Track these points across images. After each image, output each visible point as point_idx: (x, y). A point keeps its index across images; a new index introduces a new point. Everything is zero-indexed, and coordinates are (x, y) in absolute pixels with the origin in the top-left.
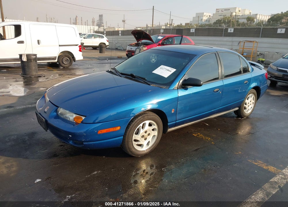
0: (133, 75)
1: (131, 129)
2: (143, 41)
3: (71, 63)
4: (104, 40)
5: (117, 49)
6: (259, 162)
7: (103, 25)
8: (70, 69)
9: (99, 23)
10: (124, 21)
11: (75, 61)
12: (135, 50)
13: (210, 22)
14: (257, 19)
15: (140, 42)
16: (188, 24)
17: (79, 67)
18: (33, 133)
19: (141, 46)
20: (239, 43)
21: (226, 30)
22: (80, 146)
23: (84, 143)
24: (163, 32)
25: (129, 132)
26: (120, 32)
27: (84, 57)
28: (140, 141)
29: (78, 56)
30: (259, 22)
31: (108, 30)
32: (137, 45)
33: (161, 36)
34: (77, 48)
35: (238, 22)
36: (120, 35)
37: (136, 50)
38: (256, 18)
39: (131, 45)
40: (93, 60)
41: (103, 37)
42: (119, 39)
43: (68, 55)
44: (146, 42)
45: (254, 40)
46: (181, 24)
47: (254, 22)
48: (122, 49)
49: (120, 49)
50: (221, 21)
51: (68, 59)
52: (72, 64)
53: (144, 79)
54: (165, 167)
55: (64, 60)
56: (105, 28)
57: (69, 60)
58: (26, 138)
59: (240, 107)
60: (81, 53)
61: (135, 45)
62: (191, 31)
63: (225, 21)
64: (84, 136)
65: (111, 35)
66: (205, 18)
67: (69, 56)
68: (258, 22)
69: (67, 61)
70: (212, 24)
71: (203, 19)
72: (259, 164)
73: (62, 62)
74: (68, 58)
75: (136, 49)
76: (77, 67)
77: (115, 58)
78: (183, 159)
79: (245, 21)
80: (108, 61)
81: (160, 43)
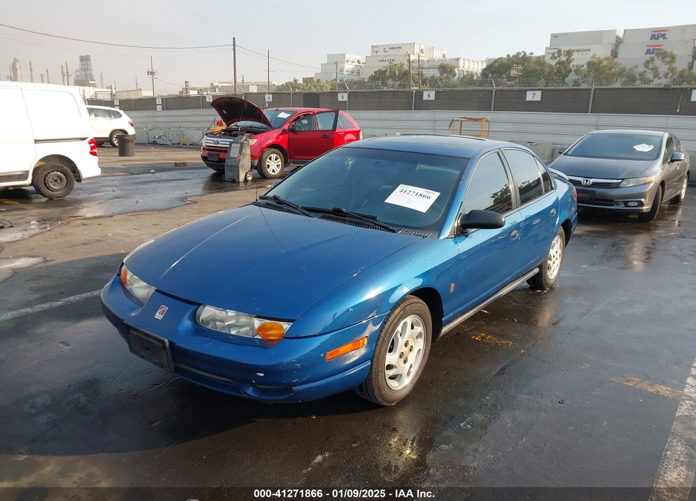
0: (342, 212)
1: (384, 338)
2: (242, 123)
3: (69, 187)
4: (124, 122)
5: (155, 144)
6: (633, 381)
7: (93, 82)
8: (69, 203)
9: (80, 78)
10: (152, 73)
11: (79, 180)
12: (228, 146)
13: (362, 76)
14: (461, 69)
15: (233, 126)
16: (313, 81)
17: (91, 195)
18: (89, 381)
19: (243, 135)
20: (451, 124)
21: (420, 94)
22: (281, 397)
23: (295, 388)
24: (271, 100)
25: (380, 350)
26: (159, 101)
27: (103, 170)
28: (396, 367)
29: (89, 166)
30: (464, 77)
31: (125, 97)
32: (229, 133)
33: (286, 112)
34: (86, 147)
35: (421, 74)
36: (159, 108)
37: (230, 145)
38: (459, 67)
39: (212, 134)
40: (116, 174)
41: (118, 115)
42: (157, 119)
43: (61, 165)
44: (251, 127)
45: (481, 117)
46: (296, 81)
47: (455, 75)
48: (169, 143)
49: (165, 143)
50: (385, 74)
51: (62, 175)
52: (72, 188)
53: (374, 218)
54: (465, 420)
55: (50, 180)
56: (114, 91)
57: (64, 177)
58: (79, 398)
59: (540, 267)
60: (96, 159)
61: (224, 135)
62: (340, 99)
63: (395, 75)
64: (297, 369)
65: (135, 110)
66: (348, 67)
67: (65, 166)
68: (462, 76)
69: (59, 181)
70: (366, 80)
71: (345, 69)
72: (636, 385)
73: (45, 184)
74: (61, 172)
75: (231, 143)
76: (85, 195)
77: (170, 167)
78: (487, 395)
79: (437, 73)
80: (156, 174)
81: (286, 127)
